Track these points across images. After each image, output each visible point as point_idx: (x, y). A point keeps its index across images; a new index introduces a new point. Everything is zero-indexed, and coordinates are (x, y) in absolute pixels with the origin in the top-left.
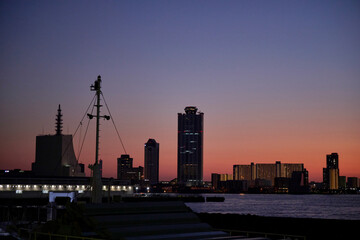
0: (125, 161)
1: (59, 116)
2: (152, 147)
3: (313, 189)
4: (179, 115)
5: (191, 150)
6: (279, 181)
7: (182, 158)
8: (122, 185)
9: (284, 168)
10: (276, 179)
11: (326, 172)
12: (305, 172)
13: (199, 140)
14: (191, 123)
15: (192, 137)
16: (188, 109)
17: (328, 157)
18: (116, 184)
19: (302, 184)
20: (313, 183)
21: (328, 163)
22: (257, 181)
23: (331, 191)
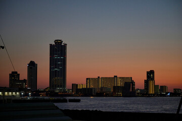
2: (32, 66)
3: (138, 94)
4: (51, 45)
5: (59, 68)
6: (116, 88)
7: (53, 74)
8: (12, 92)
9: (119, 80)
10: (114, 87)
11: (147, 82)
12: (133, 83)
13: (64, 62)
14: (58, 51)
15: (59, 60)
16: (56, 41)
17: (148, 73)
18: (8, 91)
19: (131, 90)
20: (138, 89)
21: (148, 77)
22: (102, 88)
23: (149, 94)
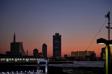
0: (36, 51)
1: (15, 36)
2: (45, 46)
3: (98, 59)
4: (53, 36)
5: (57, 47)
7: (54, 50)
9: (88, 53)
10: (86, 56)
11: (102, 54)
12: (95, 54)
13: (60, 44)
14: (57, 38)
15: (57, 43)
16: (56, 34)
17: (102, 49)
19: (94, 58)
20: (97, 57)
21: (102, 51)
22: (79, 57)
23: (103, 60)
